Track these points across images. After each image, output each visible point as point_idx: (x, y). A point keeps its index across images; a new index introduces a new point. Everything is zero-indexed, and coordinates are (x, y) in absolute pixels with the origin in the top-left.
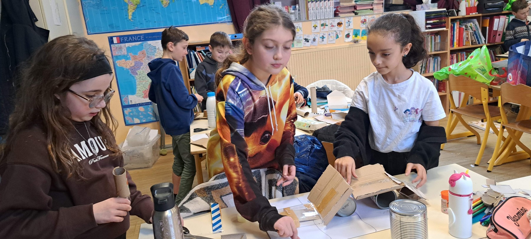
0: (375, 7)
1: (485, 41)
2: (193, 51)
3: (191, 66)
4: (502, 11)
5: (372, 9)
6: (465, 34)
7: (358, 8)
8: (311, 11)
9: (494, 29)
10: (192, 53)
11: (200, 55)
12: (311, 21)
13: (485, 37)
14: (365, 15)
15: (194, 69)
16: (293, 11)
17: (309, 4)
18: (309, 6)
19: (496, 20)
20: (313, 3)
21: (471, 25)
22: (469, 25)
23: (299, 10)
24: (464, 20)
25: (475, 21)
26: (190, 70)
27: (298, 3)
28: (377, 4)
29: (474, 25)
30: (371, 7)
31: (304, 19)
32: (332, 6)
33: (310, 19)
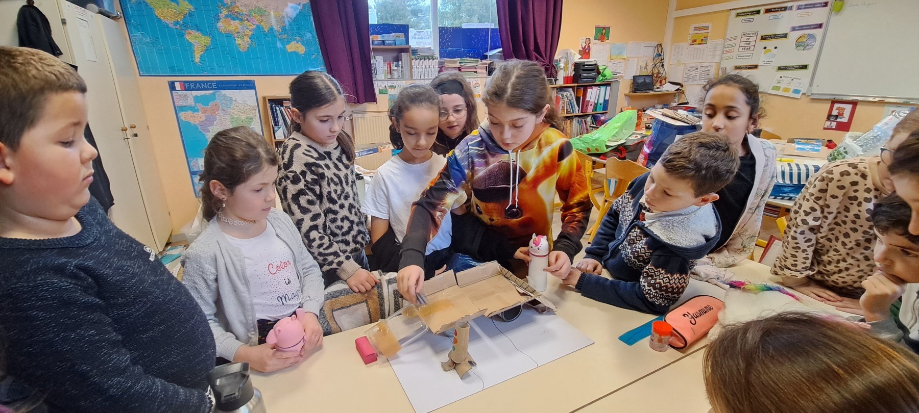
0: (479, 70)
1: (579, 110)
2: (279, 106)
3: (276, 124)
4: (595, 82)
5: (476, 72)
6: (561, 102)
7: (462, 70)
8: (415, 70)
9: (587, 99)
10: (277, 108)
11: (288, 111)
12: (415, 80)
13: (579, 107)
14: (469, 78)
15: (280, 127)
16: (396, 68)
17: (413, 61)
18: (413, 64)
19: (589, 91)
20: (417, 61)
21: (567, 94)
22: (565, 94)
23: (402, 67)
24: (561, 89)
25: (571, 89)
26: (276, 128)
27: (401, 60)
28: (481, 67)
29: (570, 94)
30: (475, 70)
31: (407, 78)
32: (437, 66)
33: (414, 78)
